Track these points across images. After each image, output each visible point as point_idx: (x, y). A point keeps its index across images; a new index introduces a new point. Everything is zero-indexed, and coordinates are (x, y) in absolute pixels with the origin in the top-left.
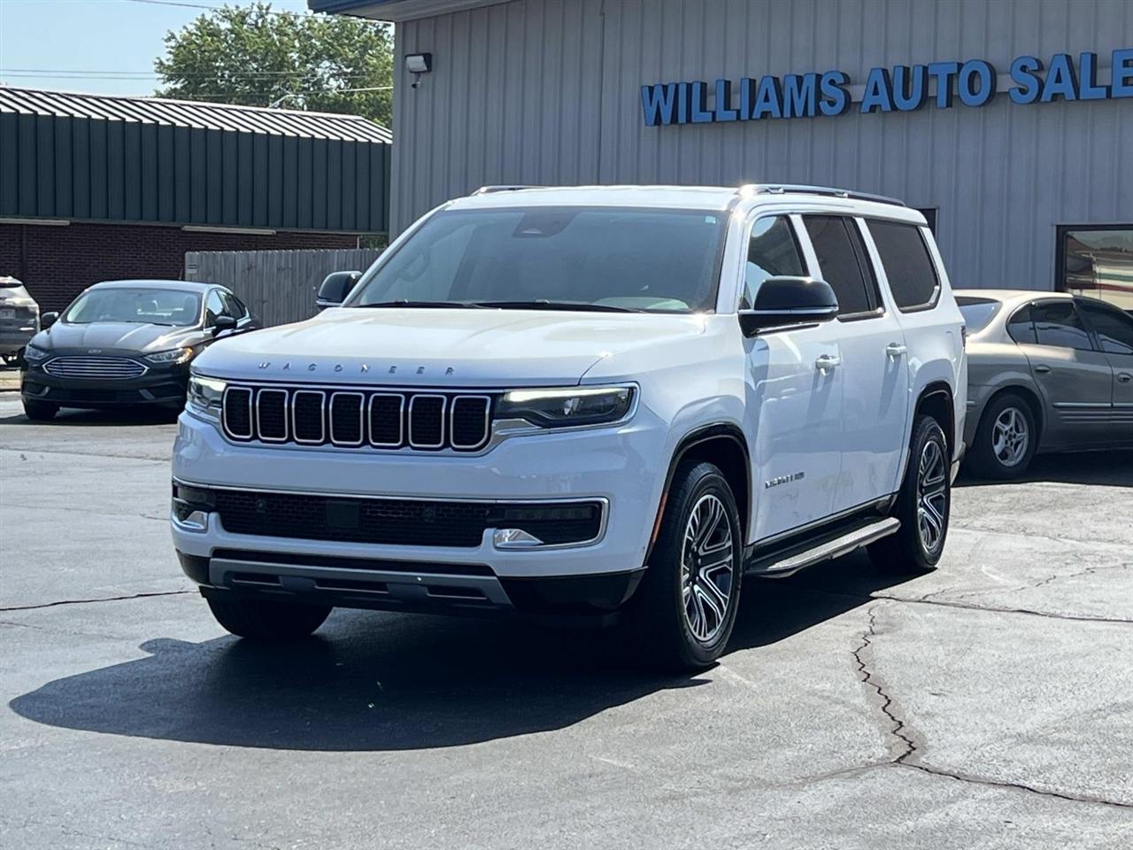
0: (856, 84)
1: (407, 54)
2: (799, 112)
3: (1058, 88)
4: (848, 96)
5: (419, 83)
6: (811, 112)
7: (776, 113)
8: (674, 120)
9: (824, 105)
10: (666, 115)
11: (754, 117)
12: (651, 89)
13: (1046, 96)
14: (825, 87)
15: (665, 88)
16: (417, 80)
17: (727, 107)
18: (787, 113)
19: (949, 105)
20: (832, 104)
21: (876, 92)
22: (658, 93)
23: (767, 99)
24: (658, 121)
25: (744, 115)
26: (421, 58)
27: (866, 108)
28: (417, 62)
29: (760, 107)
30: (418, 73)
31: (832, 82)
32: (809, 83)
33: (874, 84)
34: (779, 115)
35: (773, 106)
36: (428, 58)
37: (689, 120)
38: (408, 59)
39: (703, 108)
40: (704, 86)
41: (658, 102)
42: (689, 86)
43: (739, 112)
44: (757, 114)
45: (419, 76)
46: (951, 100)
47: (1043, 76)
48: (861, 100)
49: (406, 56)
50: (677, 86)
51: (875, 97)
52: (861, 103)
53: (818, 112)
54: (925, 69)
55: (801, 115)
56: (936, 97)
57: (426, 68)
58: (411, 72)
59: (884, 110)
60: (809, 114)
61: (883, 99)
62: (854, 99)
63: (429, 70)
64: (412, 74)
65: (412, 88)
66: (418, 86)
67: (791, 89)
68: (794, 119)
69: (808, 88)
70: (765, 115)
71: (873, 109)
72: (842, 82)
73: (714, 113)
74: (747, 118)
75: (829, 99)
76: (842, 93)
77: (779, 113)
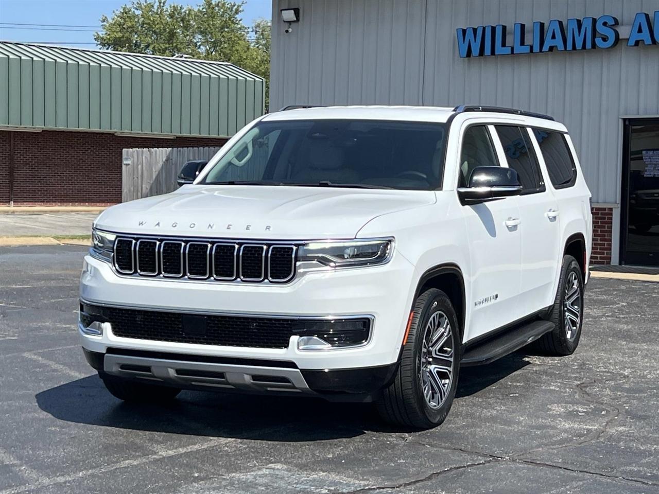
0: (622, 25)
1: (281, 9)
2: (579, 46)
4: (617, 34)
5: (290, 30)
8: (482, 52)
9: (598, 41)
10: (476, 51)
12: (464, 31)
14: (600, 28)
15: (475, 30)
16: (289, 28)
17: (522, 43)
18: (569, 47)
20: (605, 39)
21: (640, 31)
22: (469, 35)
23: (554, 37)
24: (469, 54)
26: (293, 11)
27: (632, 42)
28: (289, 15)
29: (548, 43)
30: (290, 22)
31: (605, 24)
32: (587, 26)
34: (563, 49)
35: (559, 42)
36: (297, 12)
37: (493, 53)
38: (283, 12)
39: (504, 45)
40: (504, 28)
42: (493, 29)
43: (531, 47)
44: (546, 48)
45: (290, 24)
48: (628, 37)
49: (281, 10)
52: (628, 40)
53: (594, 45)
55: (580, 48)
57: (295, 19)
58: (284, 22)
59: (646, 43)
62: (621, 37)
63: (298, 20)
64: (286, 23)
65: (286, 34)
66: (290, 32)
67: (573, 29)
68: (575, 51)
69: (586, 28)
70: (551, 49)
71: (637, 43)
72: (614, 23)
73: (512, 49)
74: (538, 51)
75: (603, 37)
76: (612, 30)
77: (563, 47)
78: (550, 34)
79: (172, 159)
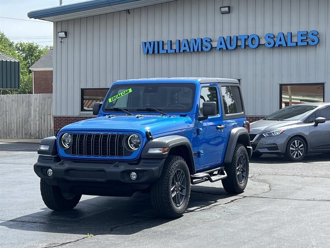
0: (213, 41)
2: (196, 50)
3: (280, 43)
5: (62, 41)
6: (200, 50)
7: (188, 50)
9: (204, 48)
10: (151, 51)
11: (180, 52)
12: (145, 43)
13: (277, 45)
14: (204, 42)
15: (150, 43)
16: (62, 40)
17: (171, 49)
18: (192, 50)
19: (245, 48)
20: (206, 48)
21: (221, 44)
22: (148, 45)
23: (185, 46)
25: (177, 51)
26: (64, 33)
27: (218, 49)
28: (62, 35)
29: (182, 49)
30: (62, 38)
31: (206, 41)
33: (220, 41)
34: (189, 51)
35: (187, 48)
36: (66, 33)
37: (158, 53)
38: (59, 33)
39: (163, 49)
41: (148, 47)
42: (158, 42)
43: (175, 50)
44: (181, 51)
45: (62, 39)
46: (246, 46)
47: (275, 39)
48: (216, 46)
50: (154, 42)
51: (221, 45)
52: (216, 47)
53: (202, 50)
54: (237, 37)
55: (196, 51)
56: (241, 46)
57: (65, 36)
58: (60, 37)
60: (199, 51)
61: (223, 46)
62: (213, 46)
63: (66, 37)
64: (60, 38)
65: (60, 43)
66: (62, 42)
67: (193, 43)
68: (194, 52)
69: (198, 43)
70: (184, 51)
71: (220, 49)
72: (210, 41)
73: (167, 51)
74: (178, 52)
75: (205, 46)
76: (210, 44)
77: (189, 50)
78: (183, 45)
79: (4, 100)
